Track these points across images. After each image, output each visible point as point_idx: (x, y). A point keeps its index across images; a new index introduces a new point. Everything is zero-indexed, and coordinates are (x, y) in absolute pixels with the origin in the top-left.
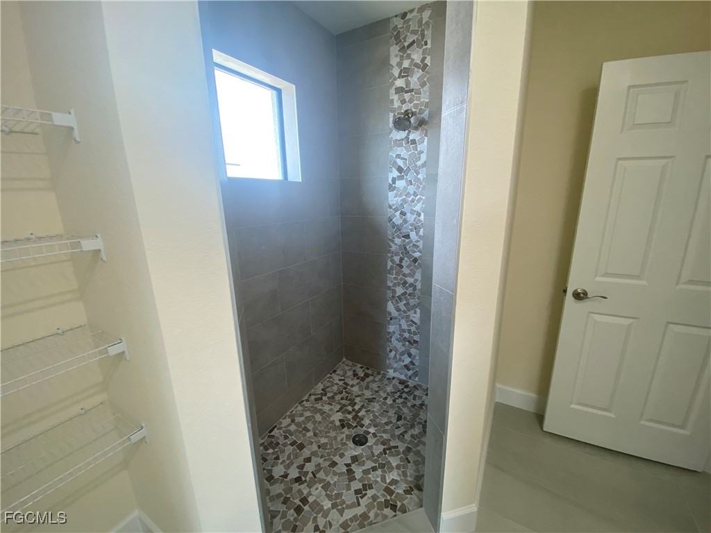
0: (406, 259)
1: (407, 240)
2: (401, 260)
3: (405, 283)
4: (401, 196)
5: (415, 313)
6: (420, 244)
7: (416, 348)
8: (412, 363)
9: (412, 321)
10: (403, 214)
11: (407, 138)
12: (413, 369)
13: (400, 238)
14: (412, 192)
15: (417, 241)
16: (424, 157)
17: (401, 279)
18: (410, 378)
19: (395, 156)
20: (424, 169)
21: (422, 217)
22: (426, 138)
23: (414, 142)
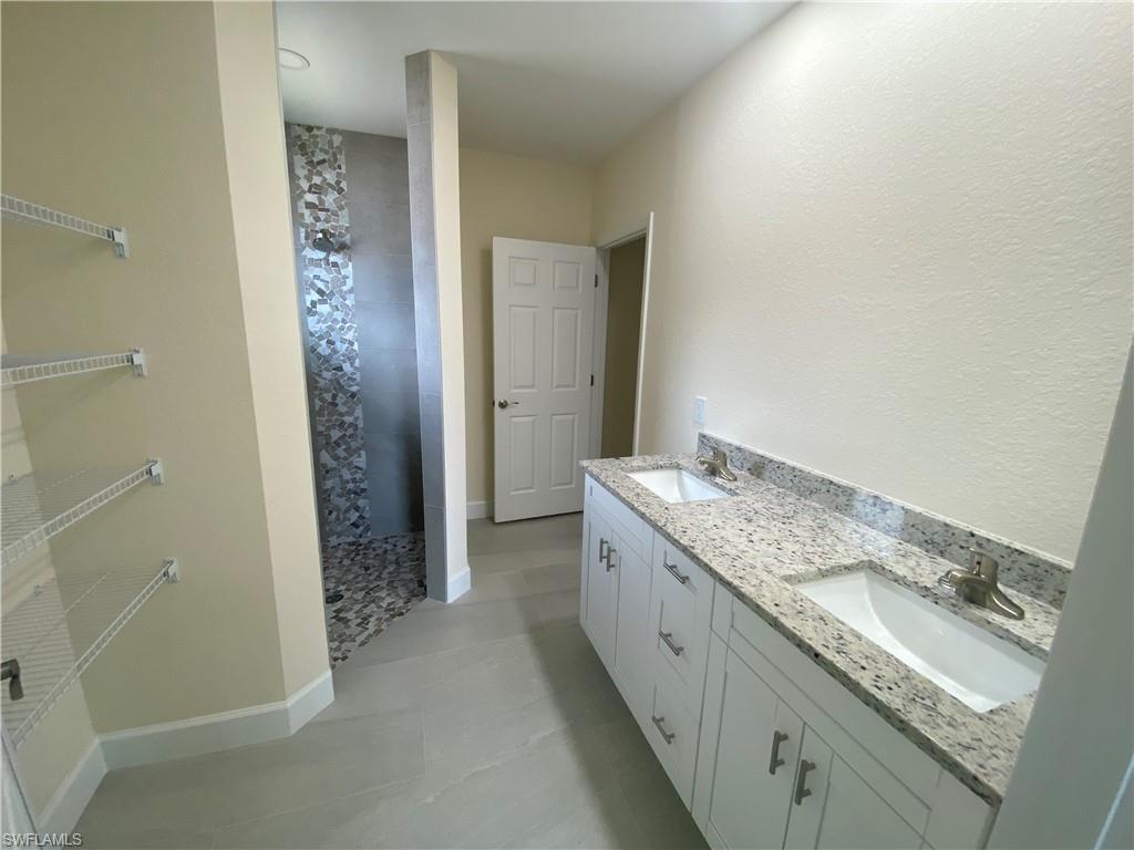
0: (340, 395)
1: (340, 373)
2: (334, 397)
3: (343, 423)
4: (325, 322)
5: (360, 456)
6: (358, 376)
7: (365, 498)
8: (361, 517)
9: (356, 467)
10: (330, 342)
11: (326, 259)
12: (363, 524)
13: (329, 371)
14: (340, 319)
15: (353, 374)
16: (350, 283)
17: (337, 420)
18: (361, 536)
19: (312, 276)
20: (352, 296)
21: (356, 347)
22: (350, 264)
23: (335, 264)
